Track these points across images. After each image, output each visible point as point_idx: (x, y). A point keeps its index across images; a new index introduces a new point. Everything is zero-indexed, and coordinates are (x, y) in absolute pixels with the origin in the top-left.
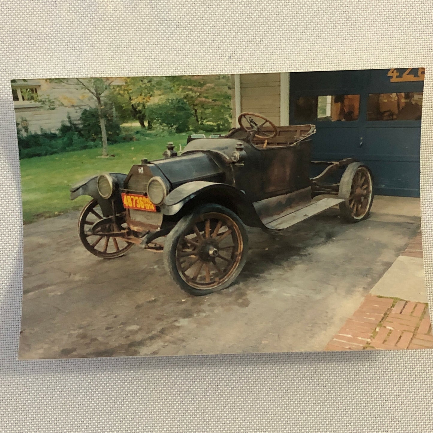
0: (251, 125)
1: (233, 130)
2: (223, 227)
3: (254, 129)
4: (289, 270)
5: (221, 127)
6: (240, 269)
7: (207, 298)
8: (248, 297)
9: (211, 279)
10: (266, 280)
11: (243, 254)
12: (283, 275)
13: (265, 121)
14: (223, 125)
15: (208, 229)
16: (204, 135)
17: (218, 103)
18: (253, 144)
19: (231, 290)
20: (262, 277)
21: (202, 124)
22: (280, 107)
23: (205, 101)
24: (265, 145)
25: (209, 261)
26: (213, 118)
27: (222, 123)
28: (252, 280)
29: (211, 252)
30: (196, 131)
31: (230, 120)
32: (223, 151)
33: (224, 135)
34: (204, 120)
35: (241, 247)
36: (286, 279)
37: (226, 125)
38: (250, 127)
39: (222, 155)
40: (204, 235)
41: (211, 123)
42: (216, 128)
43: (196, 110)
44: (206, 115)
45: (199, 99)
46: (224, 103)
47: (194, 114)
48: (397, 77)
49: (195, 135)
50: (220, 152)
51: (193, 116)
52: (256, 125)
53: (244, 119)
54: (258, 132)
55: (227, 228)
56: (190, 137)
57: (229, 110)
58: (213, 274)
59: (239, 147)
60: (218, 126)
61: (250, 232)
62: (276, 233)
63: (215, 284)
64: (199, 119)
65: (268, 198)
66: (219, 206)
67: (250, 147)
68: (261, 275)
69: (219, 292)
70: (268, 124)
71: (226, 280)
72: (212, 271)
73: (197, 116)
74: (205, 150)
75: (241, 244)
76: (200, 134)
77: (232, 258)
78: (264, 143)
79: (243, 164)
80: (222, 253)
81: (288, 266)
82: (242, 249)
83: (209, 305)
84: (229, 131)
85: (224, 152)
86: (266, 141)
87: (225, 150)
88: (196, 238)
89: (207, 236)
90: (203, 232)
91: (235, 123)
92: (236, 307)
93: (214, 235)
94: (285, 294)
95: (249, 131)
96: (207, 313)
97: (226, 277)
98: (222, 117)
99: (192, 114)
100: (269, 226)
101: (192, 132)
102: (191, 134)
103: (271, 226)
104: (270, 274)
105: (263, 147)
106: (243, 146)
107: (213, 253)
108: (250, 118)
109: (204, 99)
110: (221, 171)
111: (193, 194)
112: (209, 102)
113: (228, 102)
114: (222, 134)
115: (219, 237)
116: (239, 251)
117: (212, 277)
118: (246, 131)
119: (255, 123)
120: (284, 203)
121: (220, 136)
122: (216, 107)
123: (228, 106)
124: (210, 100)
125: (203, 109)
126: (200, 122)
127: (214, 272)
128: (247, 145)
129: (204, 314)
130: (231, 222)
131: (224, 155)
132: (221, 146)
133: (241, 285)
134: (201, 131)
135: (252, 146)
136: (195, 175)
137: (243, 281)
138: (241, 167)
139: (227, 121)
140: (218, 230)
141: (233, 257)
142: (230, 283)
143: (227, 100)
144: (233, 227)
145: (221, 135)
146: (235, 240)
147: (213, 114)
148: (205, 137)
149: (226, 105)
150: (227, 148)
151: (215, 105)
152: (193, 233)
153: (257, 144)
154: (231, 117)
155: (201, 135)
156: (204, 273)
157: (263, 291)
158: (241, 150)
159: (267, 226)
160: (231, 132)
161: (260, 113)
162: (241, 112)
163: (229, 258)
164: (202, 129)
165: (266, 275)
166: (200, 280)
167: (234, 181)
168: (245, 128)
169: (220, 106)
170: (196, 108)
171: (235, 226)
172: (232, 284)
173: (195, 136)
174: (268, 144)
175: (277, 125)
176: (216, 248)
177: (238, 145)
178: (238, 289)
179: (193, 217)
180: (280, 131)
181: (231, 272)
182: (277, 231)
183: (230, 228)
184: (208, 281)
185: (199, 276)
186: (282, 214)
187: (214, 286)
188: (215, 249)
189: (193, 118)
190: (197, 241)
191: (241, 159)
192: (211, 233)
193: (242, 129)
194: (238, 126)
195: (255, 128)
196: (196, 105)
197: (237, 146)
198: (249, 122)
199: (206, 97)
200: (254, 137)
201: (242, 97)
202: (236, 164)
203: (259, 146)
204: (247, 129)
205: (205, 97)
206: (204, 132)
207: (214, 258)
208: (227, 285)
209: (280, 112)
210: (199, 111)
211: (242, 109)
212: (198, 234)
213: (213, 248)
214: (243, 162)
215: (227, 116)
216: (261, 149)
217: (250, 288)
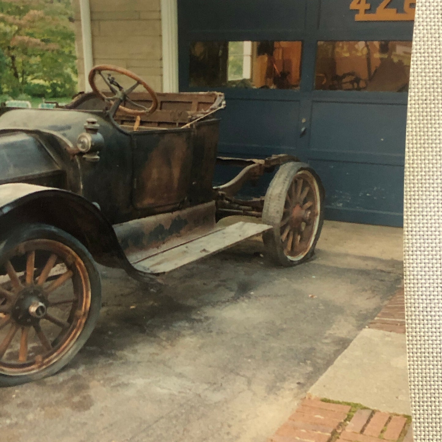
0: (111, 89)
1: (80, 96)
2: (58, 266)
3: (116, 96)
4: (169, 347)
5: (59, 89)
6: (83, 342)
7: (17, 391)
8: (92, 393)
9: (28, 358)
10: (126, 363)
11: (89, 313)
12: (157, 354)
13: (136, 82)
14: (62, 86)
15: (31, 269)
16: (28, 103)
17: (52, 46)
18: (116, 123)
19: (61, 378)
20: (121, 358)
21: (24, 82)
22: (161, 59)
23: (28, 42)
24: (136, 126)
25: (29, 324)
26: (45, 73)
27: (59, 83)
28: (102, 361)
29: (33, 309)
30: (14, 95)
31: (74, 78)
32: (62, 132)
33: (64, 104)
34: (28, 75)
35: (87, 302)
36: (164, 362)
37: (67, 86)
38: (110, 91)
39: (61, 140)
40: (23, 279)
41: (41, 82)
42: (49, 91)
43: (13, 58)
44: (31, 66)
45: (19, 38)
46: (63, 47)
47: (11, 65)
48: (366, 11)
49: (13, 101)
50: (58, 134)
51: (8, 68)
52: (120, 88)
53: (98, 79)
54: (124, 101)
55: (65, 268)
56: (5, 104)
57: (71, 59)
58: (33, 348)
59: (90, 126)
60: (53, 86)
61: (104, 277)
62: (152, 279)
63: (33, 367)
64: (20, 74)
65: (139, 218)
66: (53, 229)
67: (111, 127)
68: (119, 353)
69: (40, 382)
70: (140, 89)
71: (55, 361)
72: (31, 343)
73: (15, 69)
74: (31, 128)
75: (87, 297)
76: (22, 100)
77: (70, 320)
78: (134, 121)
79: (97, 157)
80: (53, 312)
81: (168, 339)
82: (88, 305)
83: (19, 406)
84: (73, 98)
85: (64, 135)
86: (139, 118)
87: (66, 132)
88: (8, 283)
89: (29, 280)
90: (22, 274)
91: (83, 85)
92: (68, 410)
93: (41, 279)
94: (159, 390)
95: (109, 100)
96: (15, 420)
97: (55, 354)
98: (60, 72)
99: (7, 65)
100: (139, 267)
101: (7, 96)
102: (6, 100)
103: (144, 268)
104: (135, 352)
105: (133, 129)
106: (97, 125)
107: (37, 311)
108: (109, 75)
109: (26, 38)
110: (58, 168)
111: (8, 205)
112: (37, 45)
113: (70, 46)
114: (61, 102)
115: (49, 283)
116: (83, 308)
117: (31, 355)
118: (103, 99)
119: (118, 86)
120: (167, 227)
121: (57, 106)
122: (49, 54)
123: (70, 52)
124: (38, 41)
125: (25, 56)
126: (21, 80)
127: (35, 345)
128: (105, 123)
129: (8, 421)
130: (73, 256)
131: (65, 139)
132: (59, 124)
133: (81, 370)
134: (24, 96)
135: (113, 125)
136: (12, 172)
137: (85, 364)
138: (94, 163)
139: (68, 79)
140: (49, 271)
141: (72, 318)
142: (61, 365)
143: (68, 41)
144: (75, 266)
145: (60, 104)
146: (78, 289)
147: (44, 66)
148: (30, 106)
149: (66, 51)
150: (69, 127)
151: (48, 50)
152: (4, 274)
153: (122, 122)
154: (76, 73)
155: (23, 102)
156: (17, 347)
157: (120, 382)
158: (93, 131)
159: (135, 266)
160: (76, 99)
161: (128, 68)
162: (94, 64)
163: (65, 321)
164: (25, 92)
165: (127, 354)
166: (8, 359)
167: (82, 186)
168: (100, 93)
169: (55, 52)
170: (13, 54)
171: (80, 265)
172: (65, 368)
173: (12, 104)
174: (142, 123)
175: (157, 90)
176: (42, 302)
177: (89, 122)
178: (74, 378)
179: (5, 246)
180: (162, 102)
181: (66, 347)
182: (154, 277)
183: (71, 267)
184: (22, 359)
185: (8, 351)
186: (164, 247)
187: (33, 369)
188: (41, 304)
189: (9, 72)
190: (9, 289)
191: (95, 149)
192: (37, 274)
193: (95, 94)
194: (88, 89)
195: (119, 95)
196: (13, 48)
197: (86, 124)
198: (107, 83)
199: (31, 35)
200: (117, 109)
201: (93, 36)
202: (84, 156)
203: (126, 127)
204: (104, 96)
205: (27, 34)
206: (29, 97)
207: (38, 320)
208: (56, 370)
209: (161, 67)
210: (19, 59)
211: (94, 60)
212: (12, 277)
213: (37, 302)
214: (98, 152)
215: (69, 71)
216: (128, 132)
217: (98, 377)
